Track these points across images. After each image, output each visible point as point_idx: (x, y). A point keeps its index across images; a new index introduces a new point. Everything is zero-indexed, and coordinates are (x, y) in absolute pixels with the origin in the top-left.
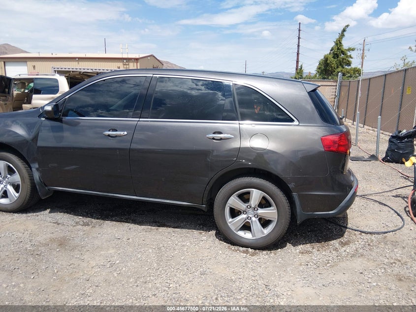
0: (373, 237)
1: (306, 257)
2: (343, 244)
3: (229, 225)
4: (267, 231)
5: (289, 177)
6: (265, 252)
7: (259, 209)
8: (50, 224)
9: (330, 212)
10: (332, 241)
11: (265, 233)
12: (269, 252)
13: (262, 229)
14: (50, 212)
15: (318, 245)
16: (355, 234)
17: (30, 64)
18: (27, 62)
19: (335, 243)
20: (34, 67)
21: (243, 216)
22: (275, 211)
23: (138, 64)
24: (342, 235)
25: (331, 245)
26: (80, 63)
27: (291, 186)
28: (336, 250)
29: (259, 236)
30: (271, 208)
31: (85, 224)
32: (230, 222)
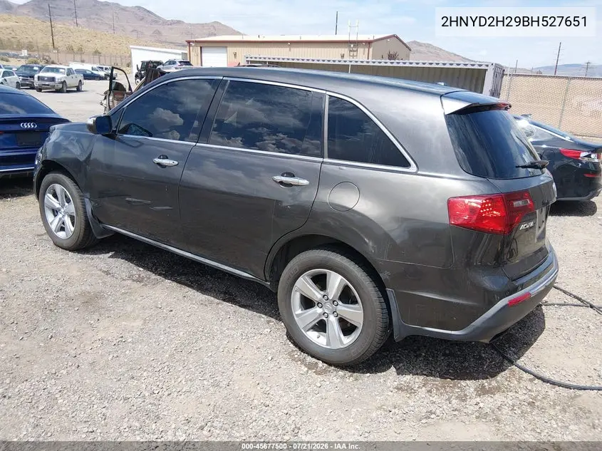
0: (552, 392)
1: (399, 398)
2: (483, 391)
3: (296, 318)
4: (347, 341)
5: (381, 261)
6: (341, 373)
7: (340, 303)
8: (99, 272)
9: (453, 332)
10: (468, 382)
11: (345, 343)
12: (348, 374)
13: (342, 335)
14: (111, 257)
15: (438, 381)
16: (521, 378)
17: (231, 50)
18: (226, 47)
19: (470, 386)
20: (235, 55)
21: (318, 310)
22: (362, 312)
23: (371, 50)
24: (493, 375)
25: (459, 388)
26: (292, 49)
27: (384, 276)
28: (463, 398)
29: (336, 346)
30: (356, 306)
31: (139, 280)
32: (298, 315)
